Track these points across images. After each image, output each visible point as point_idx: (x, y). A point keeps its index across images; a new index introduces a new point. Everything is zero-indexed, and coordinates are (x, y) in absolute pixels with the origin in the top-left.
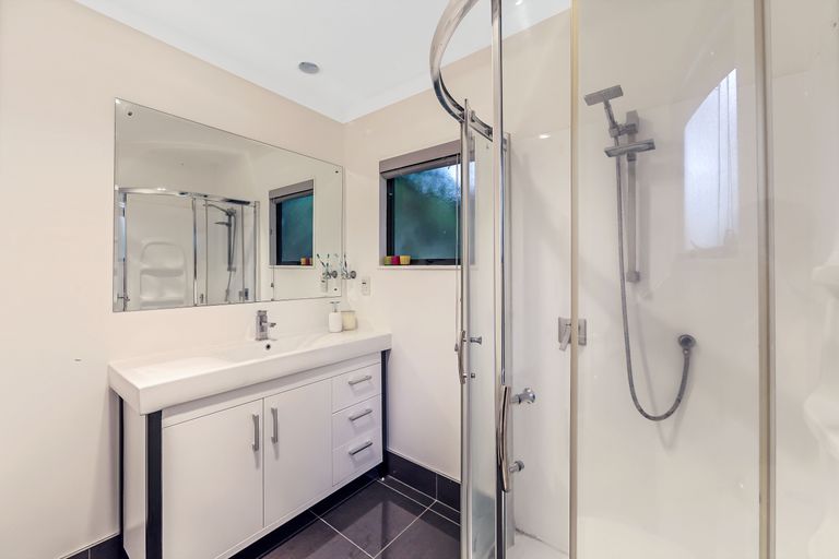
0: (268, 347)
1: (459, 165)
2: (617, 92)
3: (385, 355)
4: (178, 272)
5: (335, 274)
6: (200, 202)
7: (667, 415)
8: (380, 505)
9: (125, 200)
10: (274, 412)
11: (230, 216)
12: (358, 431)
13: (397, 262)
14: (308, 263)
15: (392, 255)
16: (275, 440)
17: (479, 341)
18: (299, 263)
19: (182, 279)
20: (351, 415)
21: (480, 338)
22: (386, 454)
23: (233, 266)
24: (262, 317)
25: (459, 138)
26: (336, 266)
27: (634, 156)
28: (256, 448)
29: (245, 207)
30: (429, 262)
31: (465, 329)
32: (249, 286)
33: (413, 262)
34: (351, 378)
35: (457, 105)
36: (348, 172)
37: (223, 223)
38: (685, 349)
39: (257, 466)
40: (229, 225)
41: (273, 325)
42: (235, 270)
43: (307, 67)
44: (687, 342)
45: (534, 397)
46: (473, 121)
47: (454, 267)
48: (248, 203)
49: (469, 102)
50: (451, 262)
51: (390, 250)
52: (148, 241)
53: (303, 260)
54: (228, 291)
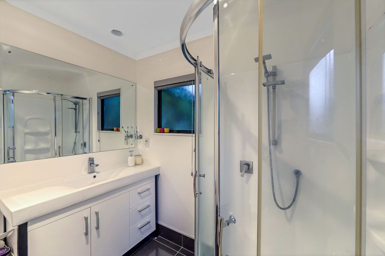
0: (95, 177)
1: (194, 86)
2: (269, 57)
3: (157, 177)
4: (47, 134)
5: (131, 136)
6: (58, 98)
7: (289, 207)
8: (155, 251)
9: (13, 96)
10: (97, 214)
11: (76, 105)
12: (143, 217)
13: (163, 132)
14: (118, 130)
15: (160, 127)
16: (97, 228)
17: (204, 176)
18: (113, 130)
19: (49, 137)
20: (139, 209)
21: (204, 175)
22: (158, 225)
23: (78, 130)
24: (91, 162)
25: (194, 72)
26: (132, 132)
27: (275, 86)
28: (86, 234)
29: (84, 100)
30: (179, 132)
31: (197, 170)
32: (86, 140)
33: (171, 131)
34: (139, 191)
35: (193, 58)
36: (138, 86)
37: (72, 108)
38: (297, 177)
39: (87, 243)
40: (75, 109)
41: (97, 165)
42: (79, 132)
43: (116, 32)
44: (298, 173)
45: (235, 220)
46: (201, 66)
47: (191, 135)
48: (86, 99)
49: (199, 58)
50: (189, 132)
51: (159, 125)
52: (29, 117)
53: (115, 129)
54: (75, 143)
